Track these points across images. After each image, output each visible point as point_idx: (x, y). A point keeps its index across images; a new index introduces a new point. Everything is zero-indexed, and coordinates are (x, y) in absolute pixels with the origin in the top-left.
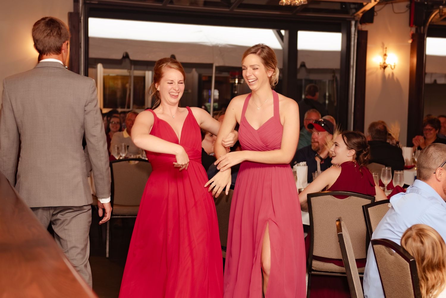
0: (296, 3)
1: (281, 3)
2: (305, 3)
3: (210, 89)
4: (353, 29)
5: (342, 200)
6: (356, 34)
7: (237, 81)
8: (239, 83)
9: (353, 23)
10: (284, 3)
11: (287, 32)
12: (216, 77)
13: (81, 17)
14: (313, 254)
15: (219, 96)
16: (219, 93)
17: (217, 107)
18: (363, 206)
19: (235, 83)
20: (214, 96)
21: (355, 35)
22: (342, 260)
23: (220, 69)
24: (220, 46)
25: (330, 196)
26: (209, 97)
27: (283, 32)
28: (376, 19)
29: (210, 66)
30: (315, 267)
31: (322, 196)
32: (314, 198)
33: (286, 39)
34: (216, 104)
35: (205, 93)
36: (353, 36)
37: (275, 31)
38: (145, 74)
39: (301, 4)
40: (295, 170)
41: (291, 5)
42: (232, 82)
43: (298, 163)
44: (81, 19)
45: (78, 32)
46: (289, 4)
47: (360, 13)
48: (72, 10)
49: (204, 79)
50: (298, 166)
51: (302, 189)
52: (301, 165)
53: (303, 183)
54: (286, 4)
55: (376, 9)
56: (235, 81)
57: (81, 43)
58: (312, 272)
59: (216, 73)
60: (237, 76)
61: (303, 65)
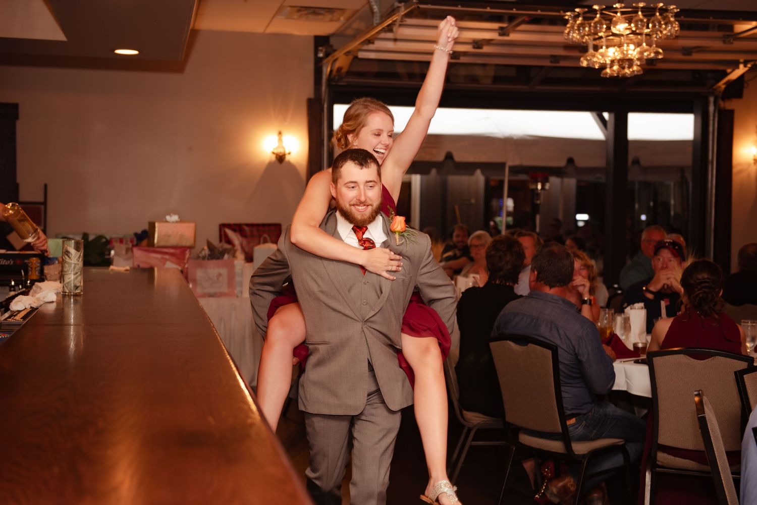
0: (626, 73)
1: (603, 74)
2: (639, 73)
3: (501, 197)
4: (711, 108)
5: (702, 361)
6: (717, 115)
7: (539, 187)
8: (543, 188)
9: (712, 99)
10: (608, 75)
11: (613, 115)
12: (510, 182)
13: (324, 105)
14: (659, 442)
15: (515, 207)
16: (515, 203)
17: (511, 223)
18: (735, 373)
19: (537, 189)
20: (507, 207)
21: (714, 116)
22: (704, 451)
23: (515, 170)
24: (515, 138)
25: (682, 355)
26: (501, 208)
27: (606, 115)
28: (746, 92)
29: (502, 166)
30: (661, 462)
31: (670, 356)
32: (658, 358)
33: (611, 126)
34: (510, 219)
35: (495, 203)
36: (711, 118)
37: (595, 114)
38: (410, 179)
39: (633, 75)
40: (628, 316)
41: (618, 76)
42: (532, 187)
43: (632, 305)
44: (323, 107)
45: (320, 124)
46: (616, 75)
47: (722, 84)
48: (312, 95)
49: (492, 184)
50: (631, 309)
51: (638, 343)
52: (637, 308)
53: (640, 334)
54: (612, 75)
55: (746, 78)
56: (537, 186)
57: (323, 140)
58: (657, 469)
59: (509, 175)
60: (540, 179)
61: (636, 162)
